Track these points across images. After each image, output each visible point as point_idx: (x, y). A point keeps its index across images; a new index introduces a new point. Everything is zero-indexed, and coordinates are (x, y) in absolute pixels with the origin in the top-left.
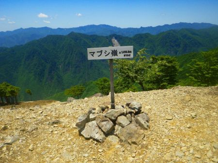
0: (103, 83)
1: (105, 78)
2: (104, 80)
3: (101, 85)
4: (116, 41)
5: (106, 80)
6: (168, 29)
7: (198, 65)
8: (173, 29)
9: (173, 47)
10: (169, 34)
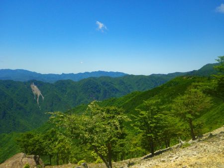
0: (25, 139)
1: (29, 133)
2: (28, 135)
3: (24, 141)
4: (35, 87)
5: (30, 135)
6: (89, 76)
7: (142, 115)
8: (93, 76)
9: (94, 93)
10: (90, 80)
